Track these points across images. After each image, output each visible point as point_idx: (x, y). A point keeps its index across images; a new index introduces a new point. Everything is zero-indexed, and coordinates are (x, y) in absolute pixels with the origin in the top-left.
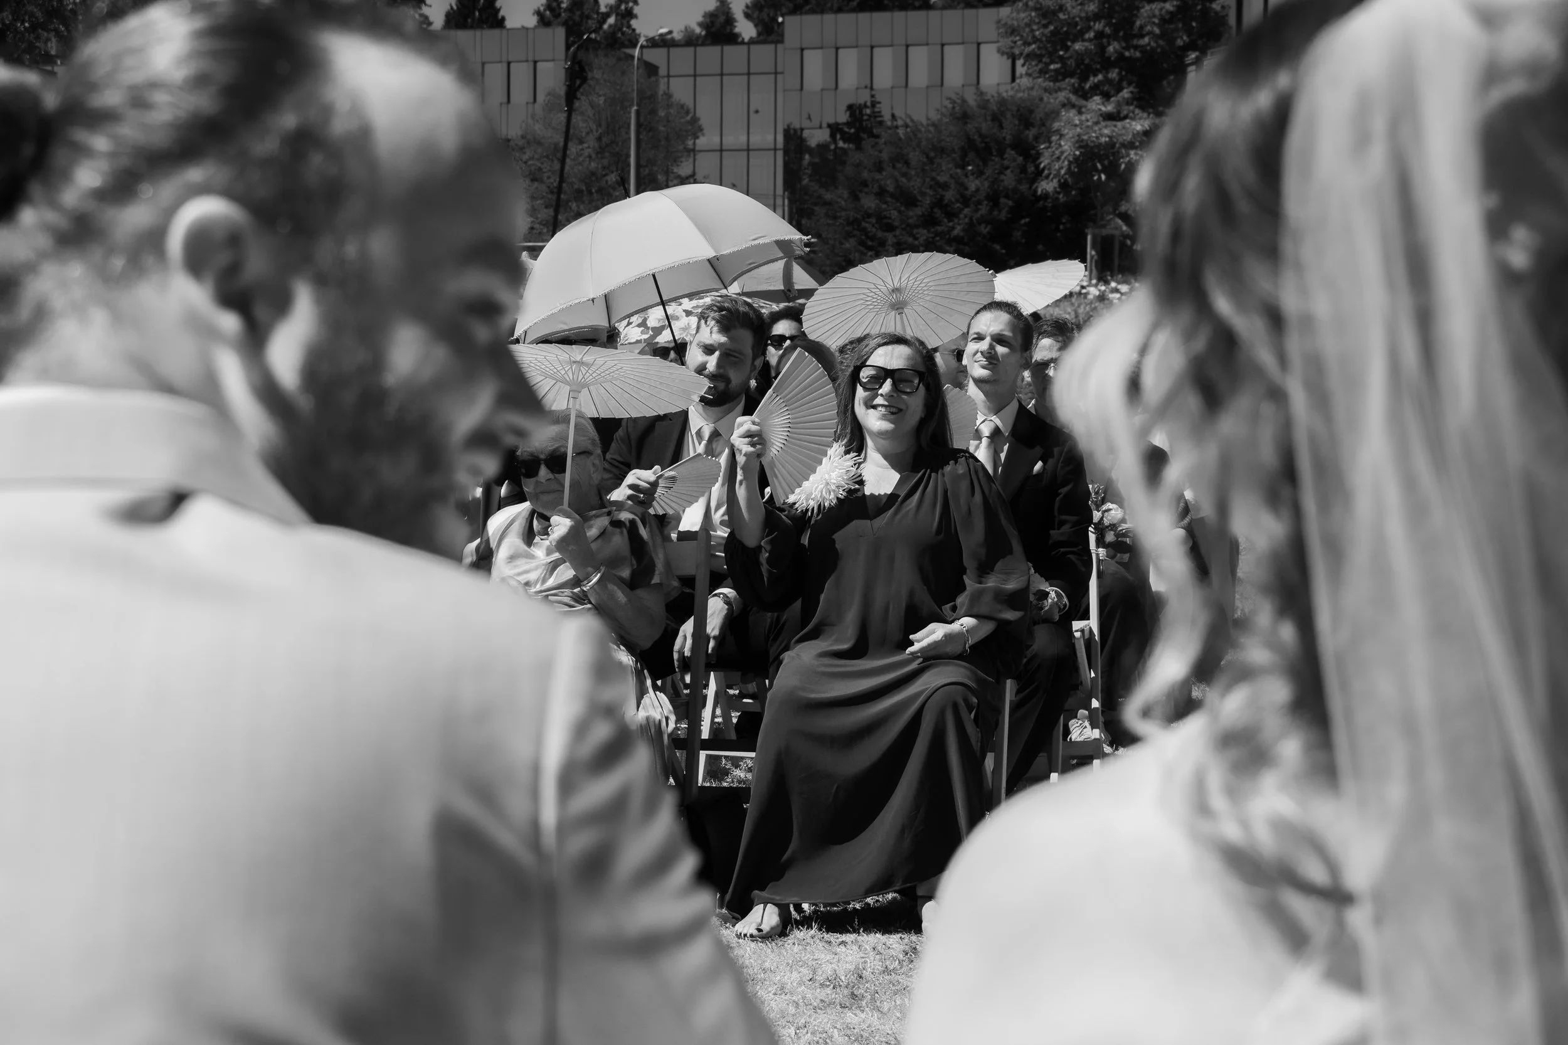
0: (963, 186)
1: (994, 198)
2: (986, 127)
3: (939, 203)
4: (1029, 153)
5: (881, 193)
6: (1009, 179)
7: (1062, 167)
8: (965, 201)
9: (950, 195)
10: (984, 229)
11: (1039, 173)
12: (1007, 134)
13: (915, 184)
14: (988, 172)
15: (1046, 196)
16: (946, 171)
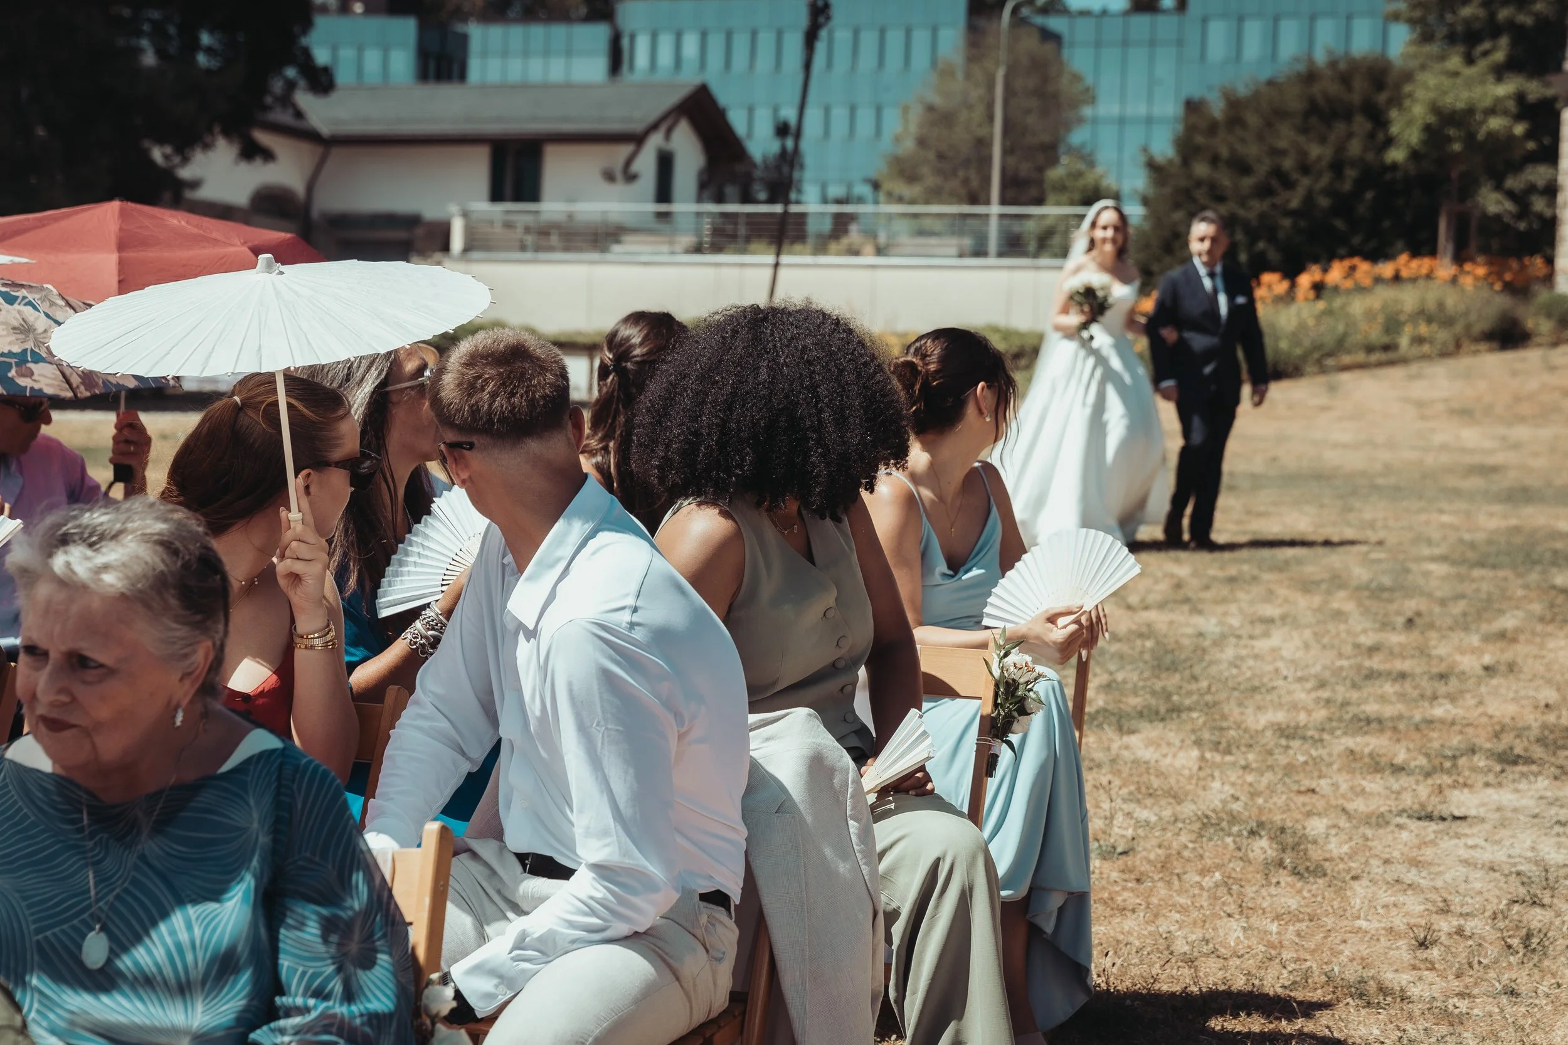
0: (1304, 154)
1: (1337, 167)
2: (1334, 88)
3: (1278, 173)
4: (1378, 119)
5: (1215, 160)
6: (1355, 148)
7: (1414, 136)
8: (1305, 168)
9: (1288, 163)
10: (1324, 202)
11: (1389, 142)
12: (1356, 98)
13: (1252, 150)
14: (1333, 137)
15: (1394, 166)
16: (1286, 136)
